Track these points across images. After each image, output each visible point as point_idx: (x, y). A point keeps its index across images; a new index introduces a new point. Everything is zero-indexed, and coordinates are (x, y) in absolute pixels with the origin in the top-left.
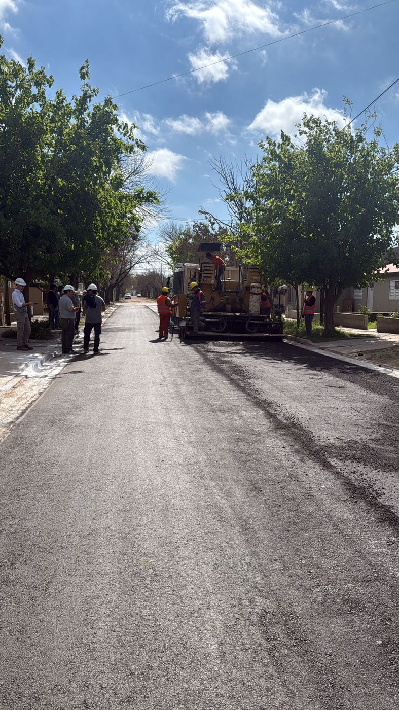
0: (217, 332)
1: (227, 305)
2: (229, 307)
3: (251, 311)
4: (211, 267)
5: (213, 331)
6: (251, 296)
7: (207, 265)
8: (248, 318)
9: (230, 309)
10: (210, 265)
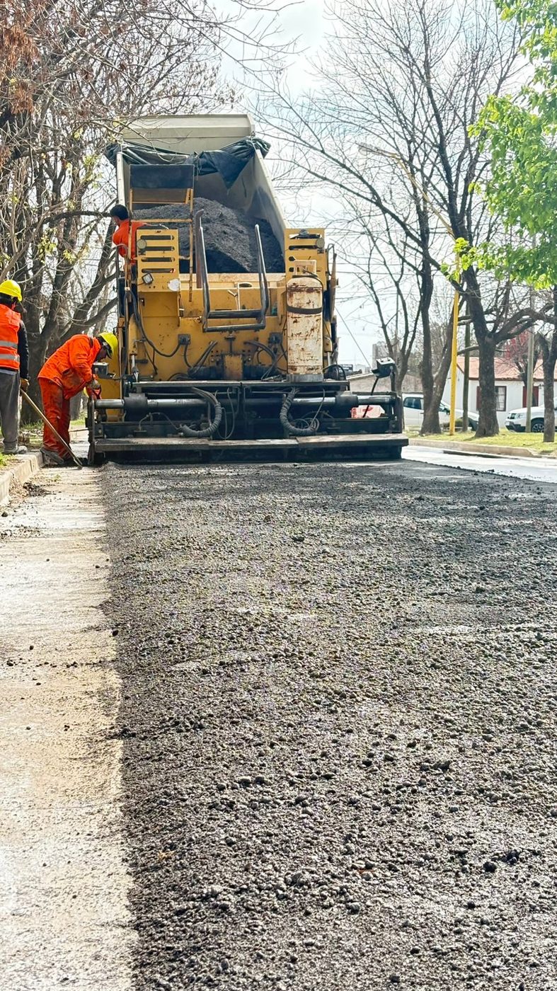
0: (199, 437)
1: (227, 358)
2: (234, 363)
3: (294, 368)
4: (168, 238)
5: (187, 436)
6: (290, 321)
7: (152, 232)
8: (287, 389)
9: (241, 371)
10: (163, 233)
